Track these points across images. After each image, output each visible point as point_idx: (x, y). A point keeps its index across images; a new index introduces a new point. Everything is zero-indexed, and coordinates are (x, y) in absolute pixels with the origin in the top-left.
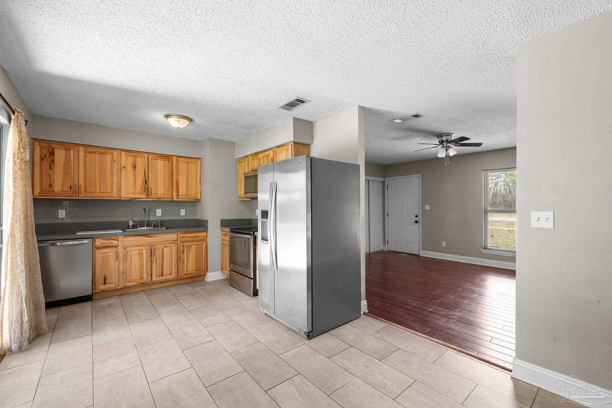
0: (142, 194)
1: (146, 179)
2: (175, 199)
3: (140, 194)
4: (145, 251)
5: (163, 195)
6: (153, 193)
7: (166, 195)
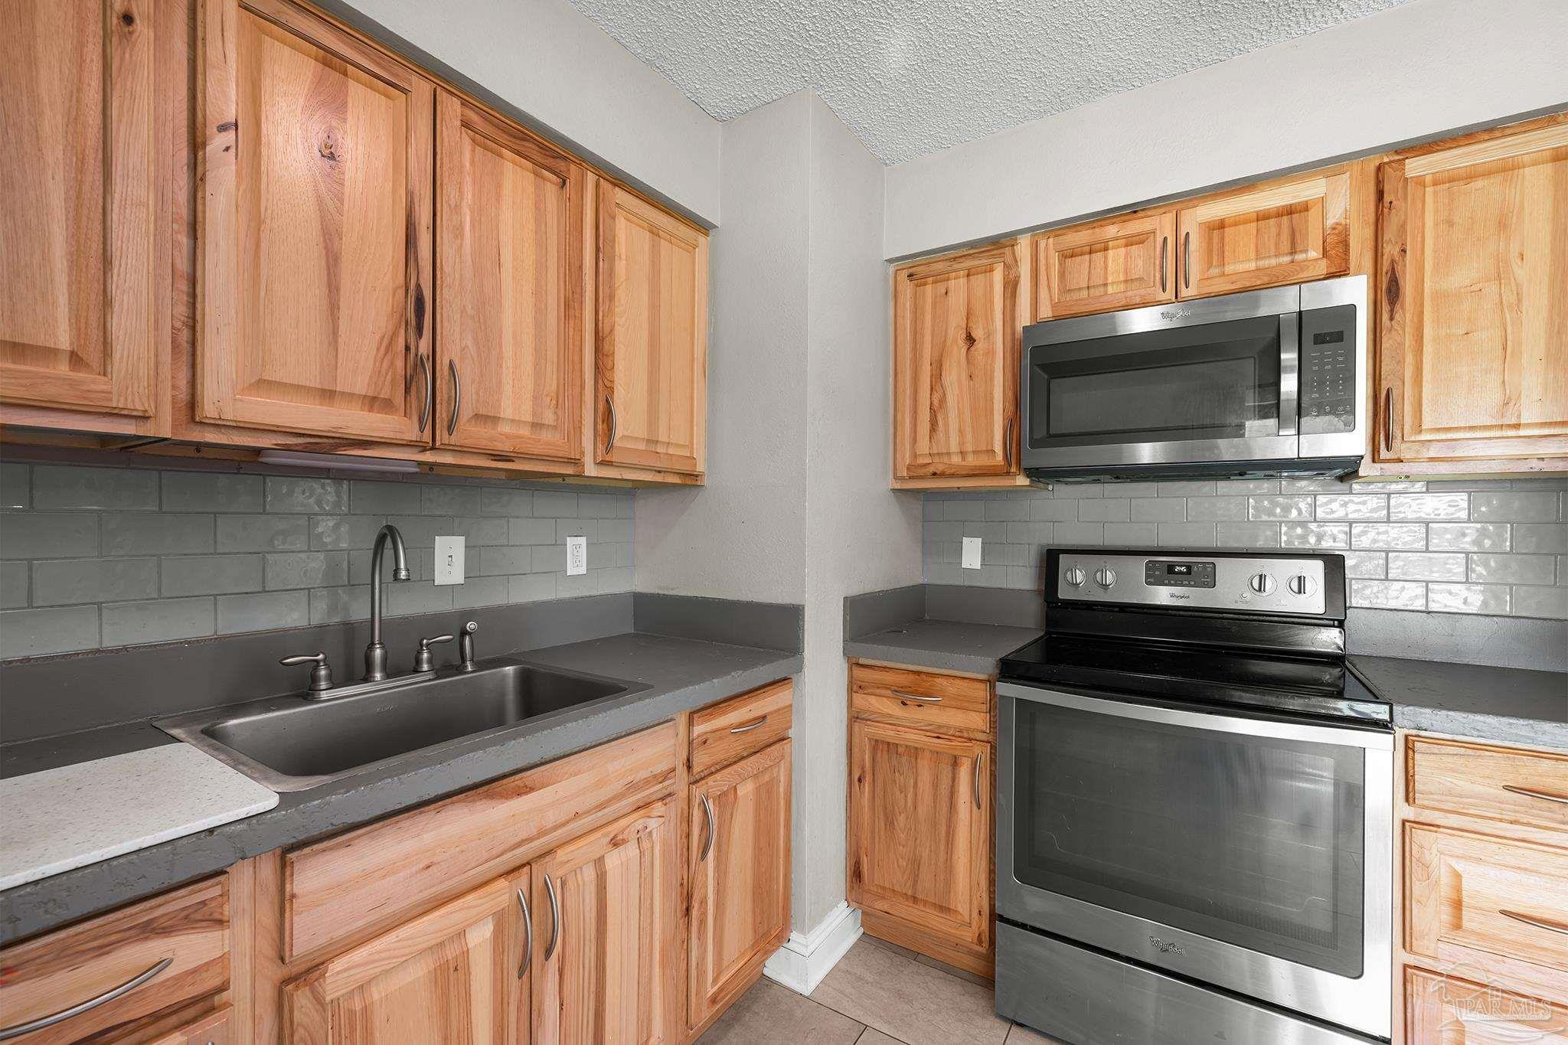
0: (387, 405)
1: (418, 286)
2: (591, 470)
3: (372, 402)
4: (480, 936)
5: (525, 432)
6: (466, 412)
7: (546, 436)
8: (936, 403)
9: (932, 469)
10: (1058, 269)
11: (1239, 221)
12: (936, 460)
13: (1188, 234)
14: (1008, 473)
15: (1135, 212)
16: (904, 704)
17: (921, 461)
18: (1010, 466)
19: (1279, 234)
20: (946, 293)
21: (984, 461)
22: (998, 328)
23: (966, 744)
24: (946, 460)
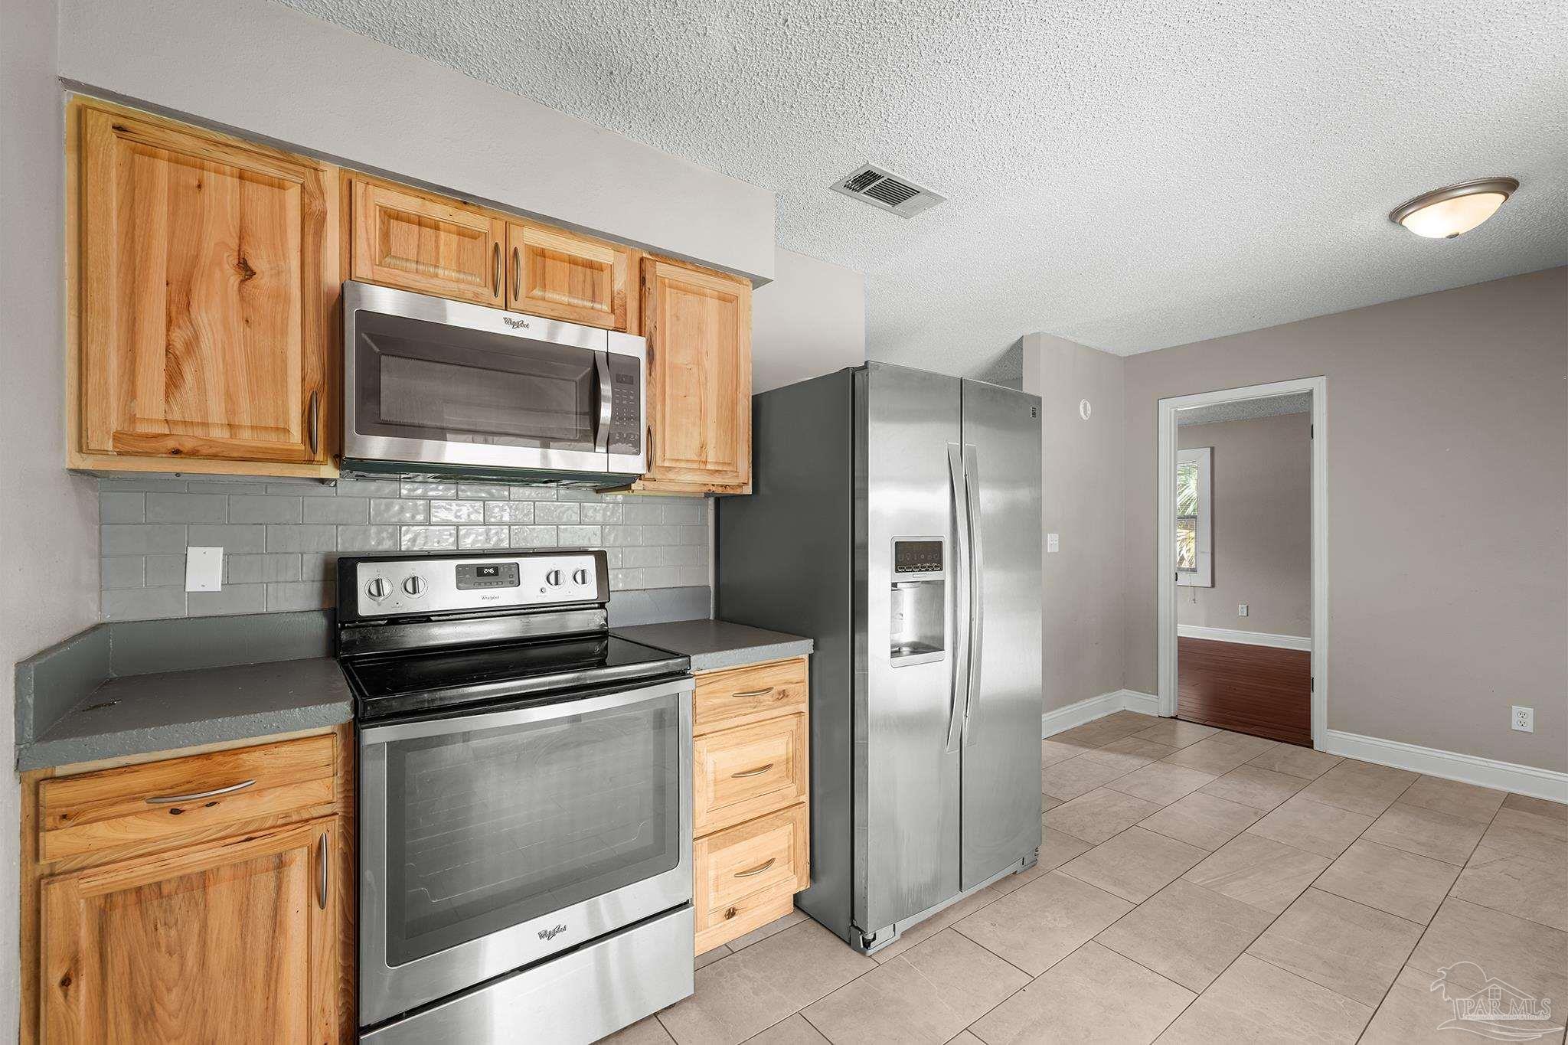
8: (179, 346)
9: (171, 444)
10: (380, 228)
11: (557, 257)
12: (179, 430)
13: (516, 249)
14: (310, 462)
15: (465, 203)
16: (175, 812)
17: (142, 428)
18: (314, 452)
19: (584, 281)
20: (199, 186)
21: (272, 441)
22: (293, 269)
23: (300, 830)
24: (199, 432)
